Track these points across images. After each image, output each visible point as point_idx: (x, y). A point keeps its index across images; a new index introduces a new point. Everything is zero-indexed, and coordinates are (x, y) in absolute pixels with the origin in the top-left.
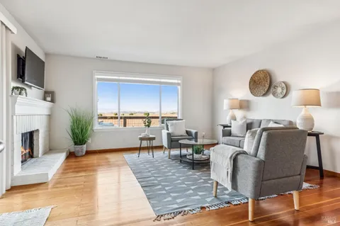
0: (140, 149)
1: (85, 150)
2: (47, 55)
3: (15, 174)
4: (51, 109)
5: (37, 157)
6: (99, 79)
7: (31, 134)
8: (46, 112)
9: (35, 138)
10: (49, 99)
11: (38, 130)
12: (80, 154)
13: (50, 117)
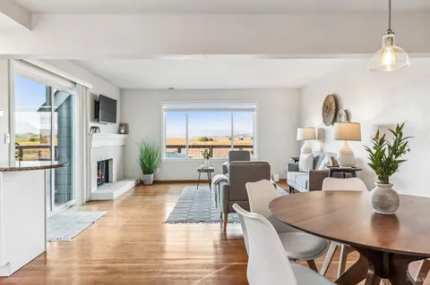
0: (198, 182)
1: (152, 179)
2: (122, 91)
3: (92, 191)
4: (125, 140)
5: (111, 182)
6: (166, 110)
7: (107, 162)
8: (120, 143)
9: (110, 166)
10: (123, 131)
11: (111, 159)
12: (148, 182)
13: (124, 147)
